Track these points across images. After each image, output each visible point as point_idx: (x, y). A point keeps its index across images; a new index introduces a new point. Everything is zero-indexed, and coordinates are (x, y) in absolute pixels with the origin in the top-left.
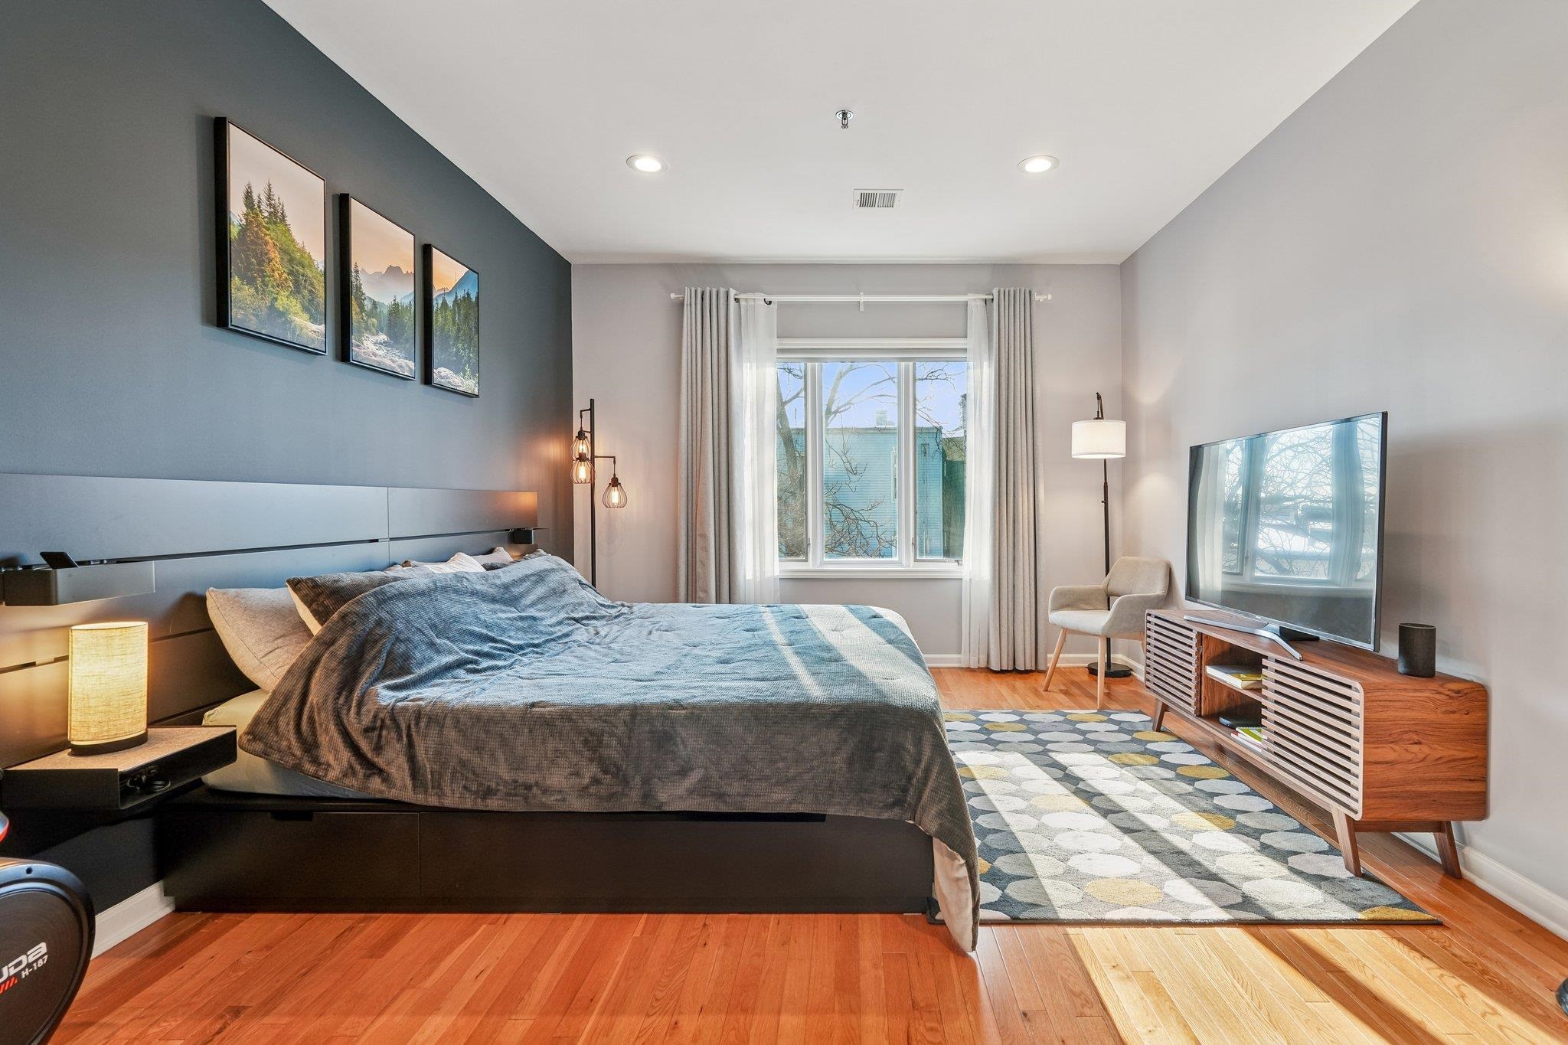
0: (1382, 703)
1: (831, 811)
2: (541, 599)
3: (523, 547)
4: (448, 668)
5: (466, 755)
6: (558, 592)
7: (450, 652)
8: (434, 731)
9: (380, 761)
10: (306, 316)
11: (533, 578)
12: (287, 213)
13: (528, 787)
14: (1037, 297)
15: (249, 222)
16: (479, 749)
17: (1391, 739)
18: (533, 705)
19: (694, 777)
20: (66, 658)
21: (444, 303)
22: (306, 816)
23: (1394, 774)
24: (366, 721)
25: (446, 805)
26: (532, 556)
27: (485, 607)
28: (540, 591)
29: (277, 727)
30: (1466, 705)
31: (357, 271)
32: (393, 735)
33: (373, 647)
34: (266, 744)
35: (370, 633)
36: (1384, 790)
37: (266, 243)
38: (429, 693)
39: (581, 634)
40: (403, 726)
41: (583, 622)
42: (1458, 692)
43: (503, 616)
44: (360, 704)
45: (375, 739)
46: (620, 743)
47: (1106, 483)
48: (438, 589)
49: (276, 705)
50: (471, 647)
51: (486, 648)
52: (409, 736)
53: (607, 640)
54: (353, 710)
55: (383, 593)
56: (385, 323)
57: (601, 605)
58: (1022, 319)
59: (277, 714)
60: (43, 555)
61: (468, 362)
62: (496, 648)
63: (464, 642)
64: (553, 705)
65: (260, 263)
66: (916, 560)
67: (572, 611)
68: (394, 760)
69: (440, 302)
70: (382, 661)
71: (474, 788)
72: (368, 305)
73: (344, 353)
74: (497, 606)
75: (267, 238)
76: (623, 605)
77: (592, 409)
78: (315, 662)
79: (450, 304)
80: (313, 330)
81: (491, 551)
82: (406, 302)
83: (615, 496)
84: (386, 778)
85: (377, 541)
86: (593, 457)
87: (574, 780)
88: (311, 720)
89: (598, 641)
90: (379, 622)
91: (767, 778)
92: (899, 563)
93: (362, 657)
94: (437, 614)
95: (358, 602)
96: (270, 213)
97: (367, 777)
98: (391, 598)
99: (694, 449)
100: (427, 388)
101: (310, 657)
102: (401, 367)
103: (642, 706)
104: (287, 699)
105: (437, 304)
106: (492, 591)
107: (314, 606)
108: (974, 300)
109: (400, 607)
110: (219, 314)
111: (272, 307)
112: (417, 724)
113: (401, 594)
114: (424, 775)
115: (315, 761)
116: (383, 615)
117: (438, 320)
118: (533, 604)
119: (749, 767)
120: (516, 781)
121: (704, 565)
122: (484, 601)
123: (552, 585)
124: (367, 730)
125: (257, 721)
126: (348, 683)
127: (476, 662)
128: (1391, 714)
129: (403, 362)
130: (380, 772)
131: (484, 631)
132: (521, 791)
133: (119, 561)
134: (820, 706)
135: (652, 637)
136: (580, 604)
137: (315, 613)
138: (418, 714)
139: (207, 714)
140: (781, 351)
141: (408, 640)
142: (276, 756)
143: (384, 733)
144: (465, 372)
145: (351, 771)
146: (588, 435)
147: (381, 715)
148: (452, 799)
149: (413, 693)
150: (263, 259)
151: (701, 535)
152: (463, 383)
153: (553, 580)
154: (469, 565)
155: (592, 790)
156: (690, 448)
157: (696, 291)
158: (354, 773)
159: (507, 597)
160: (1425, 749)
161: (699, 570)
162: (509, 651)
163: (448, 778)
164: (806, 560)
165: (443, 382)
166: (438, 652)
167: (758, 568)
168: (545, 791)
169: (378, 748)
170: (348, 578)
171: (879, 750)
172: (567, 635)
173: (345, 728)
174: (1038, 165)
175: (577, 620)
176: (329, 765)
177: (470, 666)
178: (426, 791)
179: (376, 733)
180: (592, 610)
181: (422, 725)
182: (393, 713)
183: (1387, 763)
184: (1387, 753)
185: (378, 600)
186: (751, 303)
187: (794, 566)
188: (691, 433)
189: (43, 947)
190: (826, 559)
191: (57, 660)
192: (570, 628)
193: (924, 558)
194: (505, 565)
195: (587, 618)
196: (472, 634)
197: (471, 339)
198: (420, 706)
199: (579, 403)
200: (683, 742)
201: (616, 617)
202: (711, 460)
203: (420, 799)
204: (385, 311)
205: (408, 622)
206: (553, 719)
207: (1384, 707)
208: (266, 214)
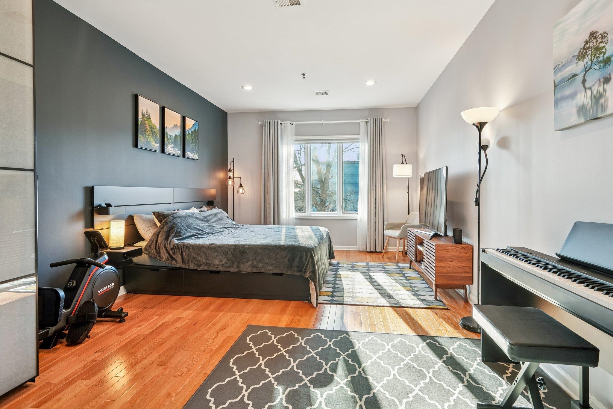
0: (441, 250)
1: (284, 272)
2: (215, 221)
3: (211, 206)
4: (190, 236)
5: (195, 256)
6: (221, 219)
7: (191, 232)
8: (187, 250)
9: (174, 257)
10: (155, 142)
11: (214, 215)
12: (150, 115)
13: (210, 264)
14: (384, 120)
15: (143, 120)
16: (198, 254)
17: (443, 260)
18: (211, 244)
19: (250, 263)
20: (109, 228)
21: (189, 133)
22: (157, 270)
23: (444, 270)
24: (171, 247)
25: (190, 268)
26: (213, 209)
27: (200, 222)
28: (215, 219)
29: (151, 248)
30: (466, 251)
31: (166, 128)
32: (178, 250)
33: (172, 229)
34: (148, 252)
35: (172, 226)
36: (442, 275)
37: (146, 124)
38: (186, 241)
39: (226, 231)
40: (180, 248)
41: (228, 228)
42: (464, 247)
43: (205, 225)
44: (170, 243)
45: (174, 251)
46: (232, 254)
47: (408, 186)
48: (187, 216)
49: (150, 242)
50: (196, 232)
51: (200, 232)
52: (182, 251)
53: (234, 233)
54: (168, 244)
55: (174, 216)
56: (173, 141)
57: (233, 224)
58: (378, 128)
59: (151, 245)
60: (106, 204)
61: (195, 150)
62: (202, 233)
63: (194, 230)
64: (216, 244)
65: (145, 130)
66: (343, 213)
67: (224, 225)
68: (178, 257)
69: (188, 133)
70: (175, 233)
71: (197, 264)
72: (169, 136)
73: (163, 151)
74: (203, 222)
75: (146, 123)
76: (241, 225)
77: (233, 162)
78: (159, 233)
79: (190, 133)
80: (156, 146)
81: (201, 207)
82: (179, 134)
83: (241, 190)
84: (176, 261)
85: (170, 203)
86: (234, 177)
87: (220, 263)
88: (159, 247)
89: (231, 233)
90: (174, 223)
91: (268, 263)
92: (337, 214)
93: (170, 232)
94: (187, 222)
95: (169, 218)
96: (147, 116)
97: (172, 260)
98: (176, 218)
99: (267, 175)
100: (184, 158)
101: (158, 231)
102: (177, 153)
103: (238, 245)
104: (153, 241)
105: (187, 133)
106: (202, 218)
107: (158, 219)
108: (362, 122)
109: (178, 220)
110: (136, 145)
111: (147, 141)
112: (183, 248)
113: (179, 217)
114: (185, 260)
115: (160, 256)
116: (175, 222)
117: (187, 138)
118: (213, 222)
119: (264, 261)
120: (207, 263)
121: (270, 213)
122: (199, 220)
123: (219, 217)
124: (172, 249)
125: (146, 246)
126: (167, 238)
127: (197, 236)
128: (443, 253)
129: (178, 152)
130: (175, 259)
131: (199, 228)
132: (208, 265)
133: (118, 206)
134: (283, 246)
135: (247, 233)
136: (227, 223)
137: (159, 221)
138: (184, 245)
139: (134, 245)
140: (295, 140)
141: (181, 228)
142: (151, 255)
143: (176, 250)
144: (194, 153)
145: (168, 259)
146: (232, 170)
147: (175, 246)
148: (192, 266)
149: (182, 241)
150: (145, 128)
151: (268, 203)
152: (193, 156)
153: (219, 216)
154: (195, 211)
155: (225, 265)
156: (265, 174)
157: (267, 121)
158: (169, 260)
159: (206, 220)
160: (454, 264)
161: (268, 215)
162: (206, 234)
163: (190, 261)
164: (305, 213)
165: (188, 156)
166: (188, 232)
167: (287, 215)
168: (214, 265)
169: (174, 254)
170: (166, 212)
171: (297, 257)
172: (222, 231)
173: (166, 248)
174: (370, 83)
175: (226, 228)
176: (163, 258)
177: (196, 236)
178: (185, 265)
179: (174, 250)
180: (230, 225)
181: (185, 248)
182: (178, 245)
183: (442, 267)
184: (442, 264)
185: (173, 218)
186: (286, 125)
187: (300, 215)
188: (265, 169)
189: (113, 284)
190: (312, 212)
191: (107, 228)
192: (224, 230)
193: (346, 212)
194: (205, 211)
195: (229, 227)
196: (196, 228)
197: (196, 142)
198: (184, 244)
199: (230, 159)
200: (248, 254)
201: (238, 228)
202: (272, 178)
203: (183, 266)
204: (173, 138)
205: (181, 224)
206: (216, 247)
207: (442, 251)
208: (146, 117)
